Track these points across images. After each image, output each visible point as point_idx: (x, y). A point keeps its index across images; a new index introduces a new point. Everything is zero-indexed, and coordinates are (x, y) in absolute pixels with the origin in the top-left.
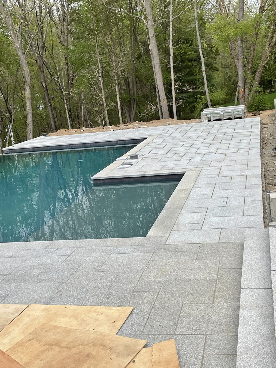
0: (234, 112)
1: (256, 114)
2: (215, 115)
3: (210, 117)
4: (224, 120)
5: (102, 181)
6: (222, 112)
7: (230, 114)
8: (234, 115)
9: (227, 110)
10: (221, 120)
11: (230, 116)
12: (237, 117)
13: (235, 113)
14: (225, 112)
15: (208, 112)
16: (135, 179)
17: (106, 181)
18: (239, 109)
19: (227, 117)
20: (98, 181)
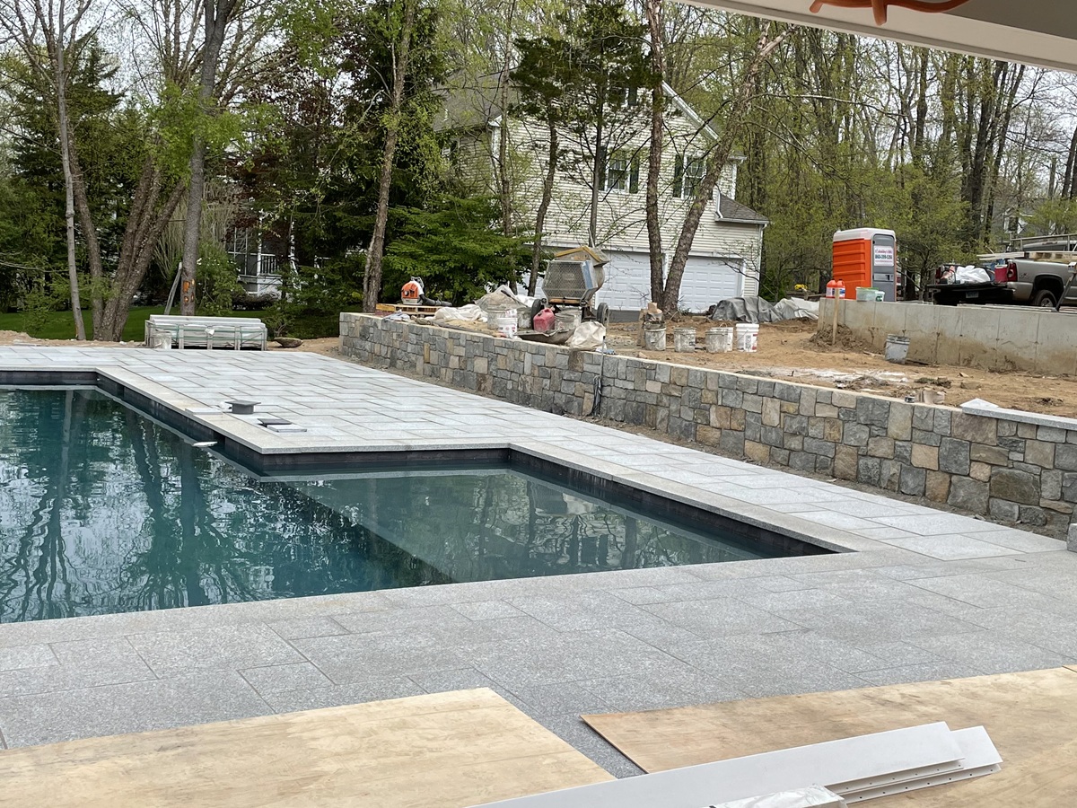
0: (241, 332)
1: (290, 345)
2: (189, 334)
3: (177, 338)
4: (214, 348)
5: (288, 461)
6: (210, 327)
7: (232, 335)
8: (242, 340)
9: (222, 324)
10: (205, 348)
11: (231, 342)
12: (248, 346)
13: (244, 335)
14: (217, 329)
15: (169, 322)
16: (382, 456)
17: (302, 461)
18: (252, 326)
19: (223, 344)
20: (278, 461)
